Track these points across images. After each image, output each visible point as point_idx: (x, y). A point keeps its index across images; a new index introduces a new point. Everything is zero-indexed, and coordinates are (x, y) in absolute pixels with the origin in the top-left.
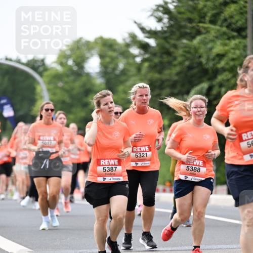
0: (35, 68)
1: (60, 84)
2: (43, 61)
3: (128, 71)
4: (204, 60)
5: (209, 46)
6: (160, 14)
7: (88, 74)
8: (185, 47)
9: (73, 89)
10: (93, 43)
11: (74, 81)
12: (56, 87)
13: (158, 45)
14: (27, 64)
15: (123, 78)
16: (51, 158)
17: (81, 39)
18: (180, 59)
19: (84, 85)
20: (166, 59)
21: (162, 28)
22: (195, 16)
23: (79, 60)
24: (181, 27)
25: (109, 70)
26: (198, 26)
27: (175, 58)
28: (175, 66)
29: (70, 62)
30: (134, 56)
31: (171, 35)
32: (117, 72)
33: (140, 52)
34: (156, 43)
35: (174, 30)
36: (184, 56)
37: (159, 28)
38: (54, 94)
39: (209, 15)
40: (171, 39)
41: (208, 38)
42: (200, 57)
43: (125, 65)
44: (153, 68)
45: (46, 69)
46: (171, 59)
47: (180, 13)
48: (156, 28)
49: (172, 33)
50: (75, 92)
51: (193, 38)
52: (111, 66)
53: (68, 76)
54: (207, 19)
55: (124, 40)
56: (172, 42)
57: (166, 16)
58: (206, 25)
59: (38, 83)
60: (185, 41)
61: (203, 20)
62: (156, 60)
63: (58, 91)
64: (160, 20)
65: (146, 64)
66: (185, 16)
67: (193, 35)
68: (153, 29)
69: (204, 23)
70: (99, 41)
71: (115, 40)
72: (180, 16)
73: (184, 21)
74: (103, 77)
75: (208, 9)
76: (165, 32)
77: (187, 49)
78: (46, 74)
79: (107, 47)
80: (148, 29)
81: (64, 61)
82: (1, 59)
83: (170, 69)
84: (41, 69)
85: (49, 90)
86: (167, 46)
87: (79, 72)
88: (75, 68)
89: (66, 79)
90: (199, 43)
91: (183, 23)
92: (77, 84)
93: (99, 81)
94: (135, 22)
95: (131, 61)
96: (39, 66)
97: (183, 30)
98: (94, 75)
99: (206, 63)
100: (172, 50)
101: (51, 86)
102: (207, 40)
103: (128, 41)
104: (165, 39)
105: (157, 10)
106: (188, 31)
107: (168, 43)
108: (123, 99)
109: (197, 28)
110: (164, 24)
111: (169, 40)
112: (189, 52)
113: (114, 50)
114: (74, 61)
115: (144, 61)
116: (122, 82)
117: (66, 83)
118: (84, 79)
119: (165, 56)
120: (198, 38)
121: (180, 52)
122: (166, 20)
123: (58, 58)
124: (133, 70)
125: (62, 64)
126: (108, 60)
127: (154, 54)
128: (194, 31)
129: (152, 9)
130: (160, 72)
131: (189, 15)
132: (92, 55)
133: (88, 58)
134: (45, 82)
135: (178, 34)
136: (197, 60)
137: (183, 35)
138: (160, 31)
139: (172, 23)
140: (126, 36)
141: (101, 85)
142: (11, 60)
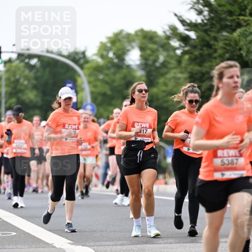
0: (75, 61)
1: (101, 77)
2: (84, 53)
3: (169, 63)
4: (244, 53)
5: (250, 38)
6: (201, 7)
7: (128, 67)
8: (226, 40)
9: (114, 81)
10: (134, 35)
11: (115, 74)
12: (97, 79)
13: (198, 37)
14: (68, 57)
15: (164, 70)
16: (145, 149)
17: (122, 31)
18: (220, 52)
19: (125, 78)
20: (206, 51)
21: (202, 20)
22: (235, 9)
23: (120, 52)
24: (221, 19)
25: (150, 62)
26: (238, 19)
27: (215, 51)
28: (215, 58)
29: (111, 55)
30: (175, 49)
31: (212, 27)
32: (158, 64)
33: (180, 45)
34: (196, 36)
35: (214, 22)
36: (225, 48)
37: (199, 21)
38: (95, 86)
39: (249, 7)
40: (211, 31)
41: (248, 30)
42: (240, 49)
43: (165, 57)
44: (193, 60)
45: (87, 62)
46: (211, 51)
47: (220, 6)
48: (196, 20)
49: (212, 25)
50: (116, 84)
51: (234, 30)
52: (152, 58)
53: (108, 68)
54: (248, 11)
55: (164, 32)
56: (213, 34)
57: (206, 9)
58: (246, 18)
59: (79, 76)
60: (225, 34)
61: (243, 13)
62: (197, 53)
63: (99, 83)
64: (200, 13)
65: (187, 57)
66: (225, 9)
67: (233, 27)
68: (194, 21)
69: (245, 15)
70: (140, 34)
71: (155, 33)
72: (220, 8)
73: (224, 14)
74: (143, 69)
75: (248, 2)
76: (205, 24)
77: (227, 42)
78: (87, 66)
79: (147, 39)
80: (188, 21)
81: (105, 53)
82: (42, 51)
83: (211, 62)
84: (82, 61)
85: (89, 82)
86: (207, 38)
87: (119, 64)
88: (116, 61)
89: (107, 72)
90: (239, 36)
91: (223, 16)
92: (118, 77)
93: (140, 73)
94: (176, 15)
95: (172, 53)
96: (80, 58)
97: (223, 23)
98: (134, 67)
99: (246, 55)
100: (212, 42)
101: (92, 79)
102: (247, 33)
103: (168, 33)
104: (206, 31)
105: (198, 3)
106: (229, 23)
107: (208, 35)
108: (164, 91)
109: (237, 20)
110: (204, 16)
111: (209, 33)
112: (229, 45)
113: (155, 43)
114: (114, 54)
115: (184, 53)
116: (163, 75)
117: (107, 75)
118: (125, 71)
119: (205, 48)
120: (239, 31)
121: (221, 44)
122: (206, 13)
123: (99, 51)
124: (173, 63)
125: (102, 57)
126: (148, 52)
127: (195, 47)
128: (234, 24)
129: (192, 1)
130: (200, 65)
131: (229, 8)
132: (133, 47)
133: (128, 50)
134: (85, 74)
135: (218, 26)
136: (238, 53)
137: (224, 28)
138: (200, 24)
139: (212, 15)
140: (167, 28)
141: (141, 76)
142: (52, 52)
